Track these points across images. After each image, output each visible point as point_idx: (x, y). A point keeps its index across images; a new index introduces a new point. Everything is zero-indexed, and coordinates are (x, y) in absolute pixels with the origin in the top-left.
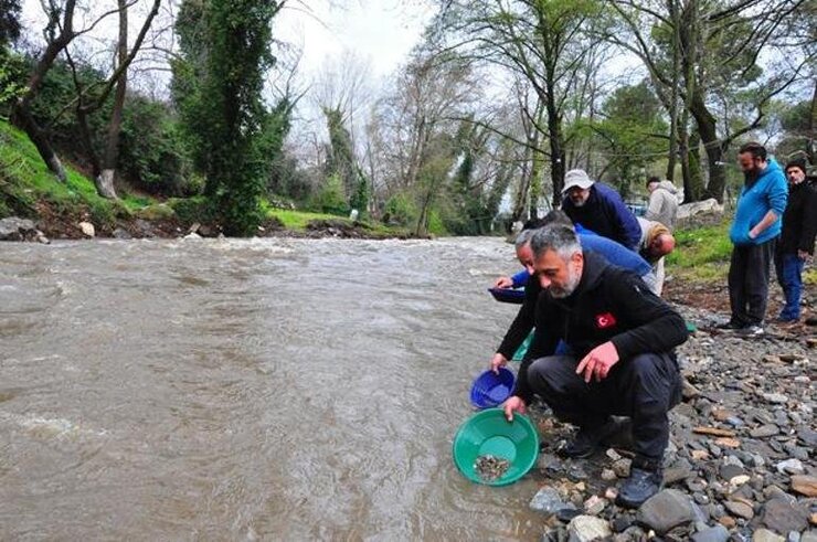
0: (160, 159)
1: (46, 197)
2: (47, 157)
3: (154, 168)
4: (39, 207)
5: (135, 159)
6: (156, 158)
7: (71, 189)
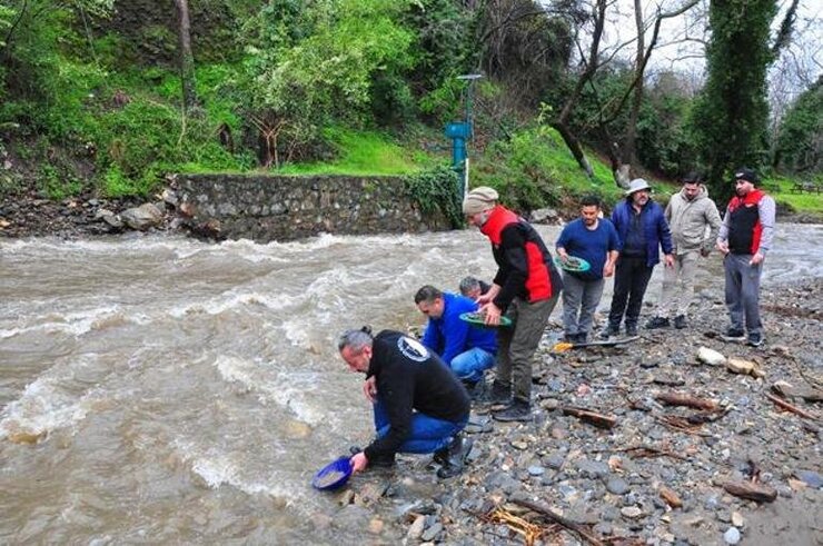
0: (679, 150)
1: (570, 192)
2: (578, 157)
3: (672, 157)
4: (565, 199)
5: (655, 151)
6: (675, 148)
7: (595, 183)
